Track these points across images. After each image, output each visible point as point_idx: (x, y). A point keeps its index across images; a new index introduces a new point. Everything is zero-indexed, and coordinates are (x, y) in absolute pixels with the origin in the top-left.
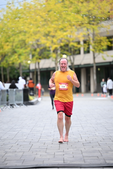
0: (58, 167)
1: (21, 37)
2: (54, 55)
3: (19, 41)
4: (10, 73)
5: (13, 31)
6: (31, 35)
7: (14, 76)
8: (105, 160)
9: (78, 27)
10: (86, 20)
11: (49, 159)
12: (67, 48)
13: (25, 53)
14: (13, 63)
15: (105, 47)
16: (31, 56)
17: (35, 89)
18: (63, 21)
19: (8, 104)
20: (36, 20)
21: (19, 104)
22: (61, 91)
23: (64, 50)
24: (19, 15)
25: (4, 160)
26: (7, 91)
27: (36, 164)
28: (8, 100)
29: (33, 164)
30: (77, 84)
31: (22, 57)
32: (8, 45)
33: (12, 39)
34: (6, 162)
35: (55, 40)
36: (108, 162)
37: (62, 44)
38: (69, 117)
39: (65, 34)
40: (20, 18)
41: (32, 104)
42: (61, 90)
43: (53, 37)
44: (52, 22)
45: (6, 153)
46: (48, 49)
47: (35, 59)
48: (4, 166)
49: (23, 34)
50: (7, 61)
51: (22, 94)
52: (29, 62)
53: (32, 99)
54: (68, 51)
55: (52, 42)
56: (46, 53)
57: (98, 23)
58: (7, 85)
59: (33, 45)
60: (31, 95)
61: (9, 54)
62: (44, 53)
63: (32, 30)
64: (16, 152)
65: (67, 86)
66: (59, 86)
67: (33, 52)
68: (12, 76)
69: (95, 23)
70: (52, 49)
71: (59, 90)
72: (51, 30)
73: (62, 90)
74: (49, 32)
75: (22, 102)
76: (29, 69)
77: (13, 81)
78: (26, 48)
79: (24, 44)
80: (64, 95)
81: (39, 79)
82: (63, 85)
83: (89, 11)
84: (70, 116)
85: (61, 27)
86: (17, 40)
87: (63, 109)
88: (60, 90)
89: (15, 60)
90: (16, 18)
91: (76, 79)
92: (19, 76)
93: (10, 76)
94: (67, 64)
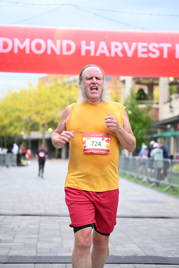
1: (17, 113)
2: (42, 129)
6: (25, 113)
13: (20, 126)
16: (24, 129)
18: (51, 104)
19: (4, 165)
21: (13, 166)
26: (4, 155)
31: (18, 129)
33: (10, 115)
35: (44, 117)
40: (17, 99)
41: (23, 166)
43: (42, 114)
47: (27, 130)
49: (19, 111)
50: (5, 131)
51: (15, 158)
52: (22, 133)
53: (24, 162)
55: (41, 118)
56: (36, 127)
58: (5, 151)
59: (26, 121)
61: (8, 126)
62: (34, 127)
63: (26, 109)
65: (107, 141)
66: (84, 143)
67: (26, 126)
70: (41, 124)
71: (83, 152)
72: (41, 109)
73: (92, 153)
75: (15, 163)
76: (22, 138)
78: (20, 122)
79: (19, 119)
81: (30, 146)
82: (94, 139)
85: (48, 107)
86: (14, 115)
89: (11, 131)
90: (14, 99)
93: (7, 142)
94: (102, 79)
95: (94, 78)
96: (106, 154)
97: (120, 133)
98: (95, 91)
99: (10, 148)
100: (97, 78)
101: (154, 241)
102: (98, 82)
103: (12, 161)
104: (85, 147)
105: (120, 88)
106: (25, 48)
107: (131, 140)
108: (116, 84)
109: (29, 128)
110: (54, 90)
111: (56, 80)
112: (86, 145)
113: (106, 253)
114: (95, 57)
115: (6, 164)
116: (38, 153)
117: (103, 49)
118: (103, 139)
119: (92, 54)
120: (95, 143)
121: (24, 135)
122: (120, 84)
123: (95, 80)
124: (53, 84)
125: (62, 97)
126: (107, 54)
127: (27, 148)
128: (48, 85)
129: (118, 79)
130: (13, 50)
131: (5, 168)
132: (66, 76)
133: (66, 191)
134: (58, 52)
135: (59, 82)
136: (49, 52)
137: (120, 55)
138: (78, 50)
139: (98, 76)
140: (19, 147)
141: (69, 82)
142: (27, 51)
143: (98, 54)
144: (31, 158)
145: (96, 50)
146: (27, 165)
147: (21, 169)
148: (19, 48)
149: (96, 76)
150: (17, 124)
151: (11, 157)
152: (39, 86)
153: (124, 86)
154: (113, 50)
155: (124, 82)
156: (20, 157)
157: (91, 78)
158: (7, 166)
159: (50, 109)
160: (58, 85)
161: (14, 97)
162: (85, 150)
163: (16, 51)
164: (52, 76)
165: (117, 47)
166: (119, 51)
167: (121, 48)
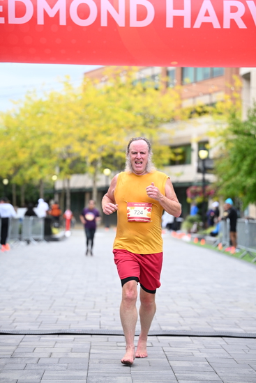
0: (91, 334)
1: (45, 141)
2: (91, 170)
3: (42, 147)
4: (26, 193)
5: (33, 132)
6: (59, 139)
7: (32, 198)
8: (160, 326)
9: (129, 130)
10: (140, 121)
11: (78, 322)
12: (111, 160)
13: (50, 164)
14: (31, 179)
15: (166, 161)
16: (57, 170)
17: (61, 218)
18: (107, 121)
19: (20, 239)
20: (67, 118)
21: (37, 240)
22: (134, 224)
23: (108, 162)
24: (44, 109)
25: (11, 322)
26: (20, 220)
27: (59, 329)
28: (20, 233)
29: (54, 329)
30: (175, 208)
31: (45, 171)
32: (24, 153)
33: (30, 143)
34: (15, 324)
35: (94, 147)
36: (164, 328)
37: (104, 154)
38: (150, 295)
39: (109, 139)
40: (44, 113)
41: (56, 240)
42: (132, 222)
43: (92, 142)
44: (90, 122)
45: (16, 310)
46: (83, 160)
47: (63, 173)
48: (12, 330)
49: (47, 136)
50: (22, 175)
51: (41, 224)
52: (54, 178)
53: (57, 232)
54: (112, 163)
55: (90, 150)
56: (80, 166)
57: (157, 127)
58: (21, 212)
59: (61, 154)
60: (55, 227)
61: (26, 165)
62: (76, 166)
63: (61, 132)
64: (29, 310)
65: (149, 210)
66: (128, 212)
67: (62, 164)
68: (28, 197)
69: (153, 125)
70: (89, 160)
71: (127, 220)
72: (89, 132)
73: (134, 221)
74: (86, 136)
75: (41, 236)
76: (54, 188)
77: (31, 205)
78: (51, 158)
79: (47, 151)
80: (140, 236)
81: (68, 202)
82: (136, 208)
83: (145, 108)
84: (154, 292)
85: (103, 128)
86: (38, 144)
87: (137, 274)
88: (129, 221)
89: (33, 174)
90: (37, 113)
91: (171, 196)
92: (38, 198)
93: (25, 197)
94: (147, 153)
95: (139, 153)
96: (147, 222)
97: (163, 201)
98: (140, 165)
100: (142, 153)
102: (143, 156)
104: (129, 215)
105: (240, 90)
106: (58, 14)
107: (175, 206)
108: (232, 82)
109: (66, 169)
110: (113, 94)
111: (116, 76)
112: (130, 213)
113: (153, 310)
114: (192, 29)
115: (24, 237)
116: (84, 215)
117: (207, 14)
118: (145, 209)
119: (187, 24)
120: (137, 212)
121: (58, 182)
122: (239, 82)
123: (139, 155)
124: (110, 84)
125: (129, 109)
126: (216, 25)
128: (102, 86)
129: (237, 73)
130: (34, 18)
131: (23, 243)
132: (135, 68)
133: (114, 253)
134: (121, 22)
135: (123, 79)
136: (104, 23)
137: (242, 25)
138: (160, 16)
139: (143, 151)
141: (143, 80)
142: (63, 22)
143: (197, 25)
144: (70, 225)
145: (194, 17)
146: (64, 238)
147: (53, 245)
148: (46, 14)
150: (43, 161)
151: (34, 223)
152: (85, 89)
153: (249, 87)
154: (228, 16)
155: (247, 77)
156: (51, 222)
157: (136, 153)
159: (105, 132)
160: (122, 86)
161: (38, 110)
162: (129, 218)
163: (41, 21)
164: (110, 69)
165: (234, 9)
166: (237, 17)
167: (241, 11)
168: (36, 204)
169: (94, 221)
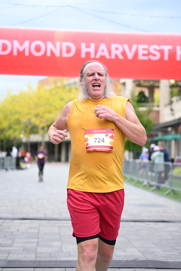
1: (17, 116)
2: (41, 132)
4: (6, 144)
13: (19, 129)
16: (23, 132)
18: (50, 106)
24: (16, 99)
26: (3, 158)
31: (17, 132)
33: (9, 117)
35: (43, 120)
41: (22, 169)
43: (42, 117)
47: (26, 133)
49: (18, 114)
50: (4, 134)
51: (14, 161)
55: (41, 121)
58: (4, 154)
61: (7, 129)
62: (34, 130)
63: (26, 111)
66: (86, 140)
67: (26, 129)
70: (40, 127)
72: (41, 112)
75: (14, 167)
78: (19, 125)
79: (18, 122)
81: (29, 149)
86: (13, 118)
88: (89, 152)
89: (10, 134)
92: (13, 146)
93: (6, 146)
95: (96, 74)
96: (109, 152)
98: (98, 88)
99: (9, 151)
100: (99, 74)
101: (155, 246)
102: (101, 78)
103: (11, 165)
104: (87, 144)
106: (24, 51)
108: (116, 86)
109: (28, 130)
110: (54, 92)
111: (55, 82)
112: (88, 142)
115: (5, 167)
116: (37, 154)
117: (103, 51)
118: (107, 136)
119: (92, 56)
120: (98, 140)
121: (24, 138)
122: (120, 87)
123: (97, 76)
124: (52, 86)
125: (62, 99)
126: (108, 57)
127: (26, 151)
128: (48, 88)
129: (119, 81)
130: (12, 52)
132: (65, 78)
134: (57, 54)
135: (59, 84)
136: (49, 54)
137: (121, 57)
138: (78, 52)
139: (101, 72)
140: (18, 150)
141: (69, 85)
142: (27, 54)
143: (98, 56)
144: (30, 161)
145: (96, 52)
146: (26, 168)
147: (20, 172)
148: (18, 50)
149: (99, 72)
150: (16, 127)
151: (10, 160)
152: (39, 89)
153: (125, 89)
154: (114, 52)
155: (124, 84)
156: (19, 160)
157: (93, 74)
158: (7, 170)
159: (50, 112)
160: (58, 88)
161: (13, 100)
163: (15, 53)
164: (52, 79)
165: (117, 49)
166: (119, 53)
167: (121, 50)
168: (11, 150)
169: (43, 159)
